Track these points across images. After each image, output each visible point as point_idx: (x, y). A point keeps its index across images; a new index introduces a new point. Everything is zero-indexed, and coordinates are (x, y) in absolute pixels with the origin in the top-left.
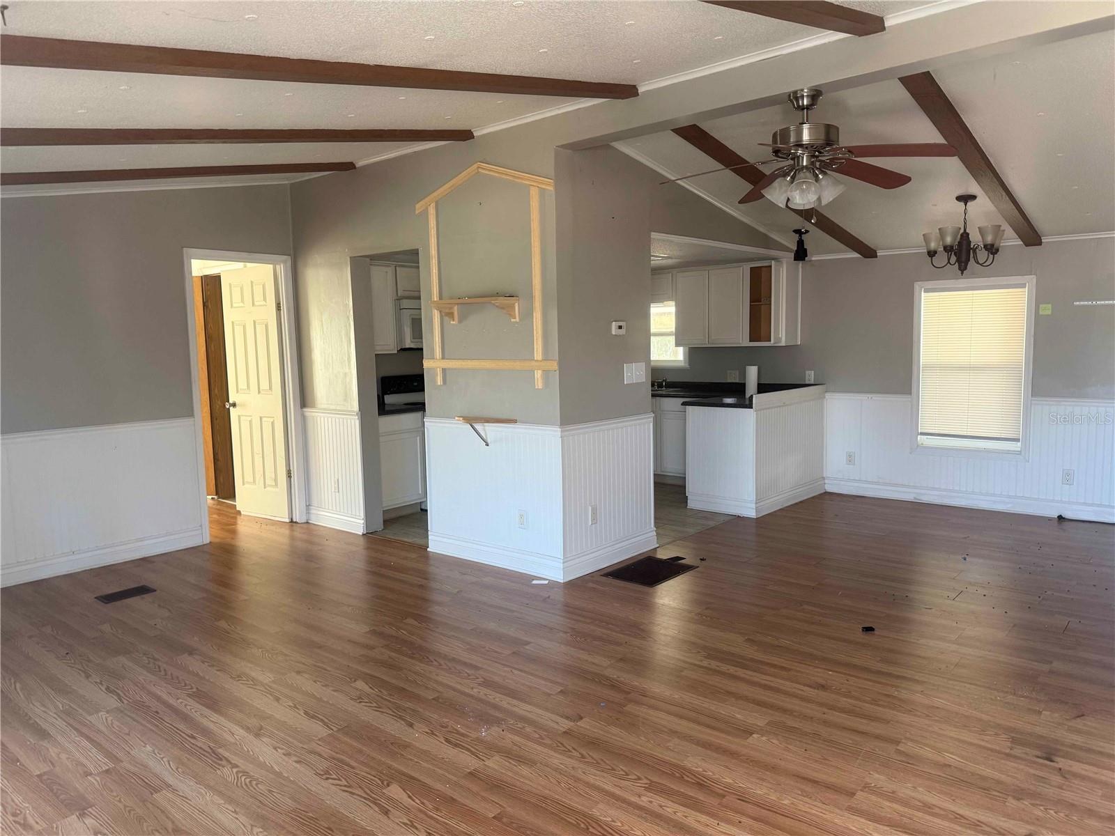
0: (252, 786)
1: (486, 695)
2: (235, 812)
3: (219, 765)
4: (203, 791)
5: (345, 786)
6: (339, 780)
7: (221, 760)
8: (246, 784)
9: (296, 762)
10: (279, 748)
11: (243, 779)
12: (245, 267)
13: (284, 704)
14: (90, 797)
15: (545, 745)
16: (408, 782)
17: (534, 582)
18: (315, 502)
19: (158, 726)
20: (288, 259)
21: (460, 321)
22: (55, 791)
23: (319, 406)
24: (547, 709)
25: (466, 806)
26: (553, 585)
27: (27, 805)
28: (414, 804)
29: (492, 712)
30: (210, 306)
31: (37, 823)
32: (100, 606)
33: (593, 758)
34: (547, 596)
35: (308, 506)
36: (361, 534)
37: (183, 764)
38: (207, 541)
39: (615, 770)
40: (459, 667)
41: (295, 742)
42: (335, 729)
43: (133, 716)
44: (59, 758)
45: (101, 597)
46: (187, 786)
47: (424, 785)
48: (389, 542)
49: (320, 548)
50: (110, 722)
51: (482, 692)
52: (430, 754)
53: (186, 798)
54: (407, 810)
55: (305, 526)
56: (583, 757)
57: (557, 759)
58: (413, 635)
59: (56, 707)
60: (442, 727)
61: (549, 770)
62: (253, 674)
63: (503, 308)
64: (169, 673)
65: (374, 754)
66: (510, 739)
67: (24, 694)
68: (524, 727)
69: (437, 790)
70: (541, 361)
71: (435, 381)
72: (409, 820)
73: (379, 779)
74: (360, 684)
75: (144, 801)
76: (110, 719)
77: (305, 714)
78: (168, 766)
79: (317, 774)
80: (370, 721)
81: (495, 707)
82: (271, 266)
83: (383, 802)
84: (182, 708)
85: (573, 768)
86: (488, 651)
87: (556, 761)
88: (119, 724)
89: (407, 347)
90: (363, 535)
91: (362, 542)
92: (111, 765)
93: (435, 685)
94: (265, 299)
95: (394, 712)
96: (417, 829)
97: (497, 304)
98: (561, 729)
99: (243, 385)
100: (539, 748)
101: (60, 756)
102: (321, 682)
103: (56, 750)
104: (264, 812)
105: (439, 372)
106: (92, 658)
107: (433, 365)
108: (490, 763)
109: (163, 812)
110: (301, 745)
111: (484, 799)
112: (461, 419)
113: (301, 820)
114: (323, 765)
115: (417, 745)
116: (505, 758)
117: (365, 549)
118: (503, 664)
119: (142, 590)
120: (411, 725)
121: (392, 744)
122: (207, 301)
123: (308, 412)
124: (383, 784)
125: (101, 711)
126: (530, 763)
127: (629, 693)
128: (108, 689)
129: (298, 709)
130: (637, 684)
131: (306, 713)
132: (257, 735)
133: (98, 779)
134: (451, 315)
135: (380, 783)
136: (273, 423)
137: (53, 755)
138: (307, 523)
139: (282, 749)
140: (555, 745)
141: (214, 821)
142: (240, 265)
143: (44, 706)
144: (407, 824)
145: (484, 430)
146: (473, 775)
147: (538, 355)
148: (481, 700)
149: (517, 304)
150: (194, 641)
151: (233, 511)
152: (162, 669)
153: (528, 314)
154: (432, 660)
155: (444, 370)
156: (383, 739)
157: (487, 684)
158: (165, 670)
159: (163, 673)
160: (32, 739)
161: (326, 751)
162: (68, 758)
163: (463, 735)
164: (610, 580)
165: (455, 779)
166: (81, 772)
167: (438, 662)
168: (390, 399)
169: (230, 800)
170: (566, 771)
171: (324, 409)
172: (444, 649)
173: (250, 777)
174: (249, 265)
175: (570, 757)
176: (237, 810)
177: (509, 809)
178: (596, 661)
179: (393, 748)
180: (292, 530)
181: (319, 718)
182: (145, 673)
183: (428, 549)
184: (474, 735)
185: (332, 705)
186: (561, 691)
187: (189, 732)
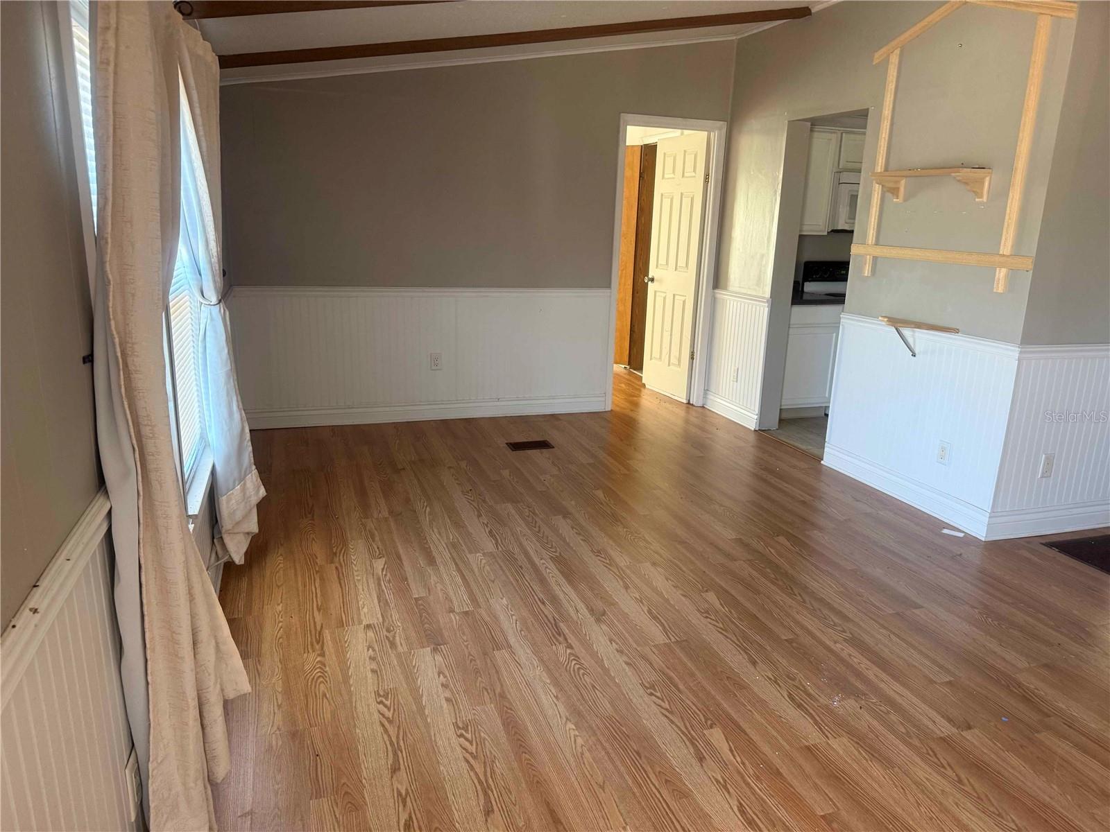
0: (579, 674)
1: (850, 655)
2: (556, 697)
3: (557, 640)
4: (535, 663)
5: (666, 709)
6: (663, 700)
7: (559, 635)
8: (574, 670)
9: (627, 663)
10: (614, 641)
11: (573, 664)
12: (682, 134)
13: (631, 594)
14: (446, 634)
15: (909, 745)
16: (734, 731)
17: (945, 531)
18: (713, 388)
19: (518, 581)
20: (723, 125)
21: (905, 200)
22: (423, 618)
23: (731, 288)
24: (924, 700)
25: (792, 787)
26: (969, 540)
27: (400, 625)
28: (734, 760)
29: (853, 680)
30: (645, 177)
31: (401, 644)
32: (508, 452)
33: (974, 789)
34: (959, 553)
35: (706, 391)
36: (753, 429)
37: (527, 628)
38: (608, 409)
39: (1002, 818)
40: (826, 612)
41: (631, 640)
42: (673, 640)
43: (502, 564)
44: (436, 587)
45: (511, 444)
46: (524, 653)
47: (750, 741)
48: (780, 444)
49: (710, 436)
50: (482, 565)
51: (846, 651)
52: (768, 707)
53: (520, 665)
54: (724, 765)
55: (700, 410)
56: (960, 781)
57: (922, 771)
58: (782, 557)
59: (448, 538)
60: (788, 677)
61: (909, 782)
62: (612, 553)
63: (966, 183)
64: (542, 531)
65: (704, 683)
66: (866, 721)
67: (429, 518)
68: (888, 712)
69: (764, 754)
70: (1008, 256)
71: (861, 269)
72: (722, 777)
73: (704, 716)
74: (711, 597)
75: (485, 654)
76: (484, 561)
77: (648, 612)
78: (514, 625)
79: (642, 684)
80: (712, 643)
81: (859, 675)
82: (706, 133)
83: (701, 745)
84: (542, 569)
85: (943, 791)
86: (865, 602)
87: (921, 774)
88: (489, 569)
89: (840, 228)
90: (755, 431)
91: (752, 438)
92: (471, 608)
93: (792, 624)
94: (694, 171)
95: (738, 639)
96: (729, 792)
97: (958, 178)
98: (938, 732)
99: (662, 261)
100: (902, 747)
101: (437, 585)
102: (673, 581)
103: (435, 578)
104: (581, 707)
105: (869, 259)
106: (487, 500)
107: (861, 253)
108: (834, 743)
109: (497, 672)
110: (635, 646)
111: (816, 786)
112: (886, 320)
113: (613, 732)
114: (652, 677)
115: (756, 690)
116: (856, 745)
117: (753, 446)
118: (879, 624)
119: (543, 445)
120: (754, 663)
121: (728, 678)
122: (643, 172)
123: (720, 294)
124: (706, 722)
125: (479, 552)
126: (887, 763)
127: (1049, 716)
128: (490, 532)
129: (643, 603)
130: (1064, 707)
131: (650, 612)
132: (598, 620)
133: (457, 618)
134: (895, 191)
135: (703, 720)
136: (684, 302)
137: (433, 583)
138: (703, 407)
139: (617, 644)
140: (925, 751)
141: (535, 700)
142: (677, 132)
143: (440, 534)
144: (720, 783)
145: (913, 336)
146: (809, 750)
147: (1006, 247)
148: (842, 660)
149: (988, 179)
150: (570, 504)
151: (639, 383)
152: (537, 525)
153: (1002, 194)
154: (796, 593)
155: (875, 259)
156: (719, 669)
157: (855, 642)
158: (539, 527)
159: (537, 529)
160: (422, 562)
161: (657, 660)
162: (442, 590)
163: (809, 695)
164: (1054, 553)
165: (787, 747)
166: (447, 606)
167: (802, 599)
168: (811, 287)
169: (556, 683)
170: (931, 793)
171: (736, 293)
172: (813, 585)
173: (580, 664)
174: (686, 132)
175: (944, 776)
176: (559, 696)
177: (843, 813)
178: (1007, 657)
179: (728, 684)
180: (688, 412)
181: (660, 621)
182: (523, 525)
183: (822, 462)
184: (823, 700)
185: (677, 611)
186: (950, 683)
187: (541, 596)
